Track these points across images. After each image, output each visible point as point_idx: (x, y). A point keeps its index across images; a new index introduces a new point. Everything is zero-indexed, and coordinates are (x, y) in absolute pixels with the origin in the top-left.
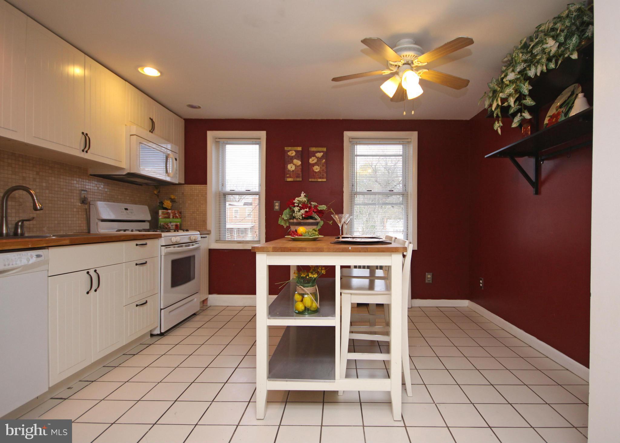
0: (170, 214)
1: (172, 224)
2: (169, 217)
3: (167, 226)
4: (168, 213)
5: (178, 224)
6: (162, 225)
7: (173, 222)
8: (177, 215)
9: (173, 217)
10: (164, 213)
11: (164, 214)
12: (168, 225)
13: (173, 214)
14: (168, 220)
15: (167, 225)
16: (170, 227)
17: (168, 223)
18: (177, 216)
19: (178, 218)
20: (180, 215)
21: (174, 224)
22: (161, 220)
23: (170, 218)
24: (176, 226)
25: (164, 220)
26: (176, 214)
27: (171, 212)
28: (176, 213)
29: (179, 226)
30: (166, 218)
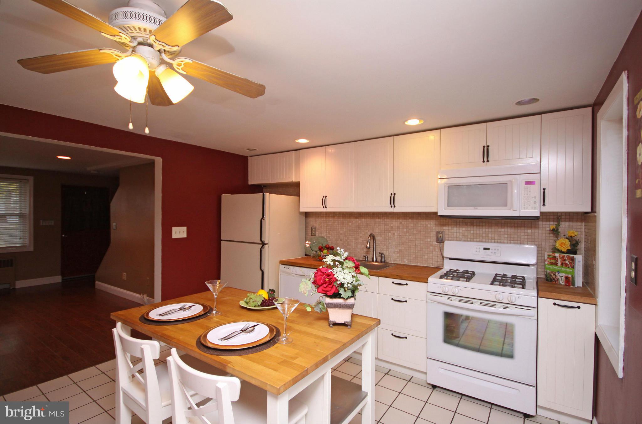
0: (558, 259)
1: (561, 274)
2: (556, 264)
3: (554, 276)
4: (555, 257)
5: (570, 276)
6: (548, 273)
7: (563, 272)
8: (567, 262)
9: (562, 265)
10: (551, 257)
11: (551, 259)
12: (556, 276)
13: (562, 260)
14: (554, 267)
15: (554, 274)
16: (558, 279)
17: (556, 273)
18: (567, 264)
19: (569, 267)
20: (571, 263)
21: (564, 275)
22: (547, 266)
23: (558, 265)
24: (567, 278)
25: (550, 266)
26: (565, 260)
27: (559, 257)
28: (566, 258)
29: (571, 279)
30: (552, 264)
